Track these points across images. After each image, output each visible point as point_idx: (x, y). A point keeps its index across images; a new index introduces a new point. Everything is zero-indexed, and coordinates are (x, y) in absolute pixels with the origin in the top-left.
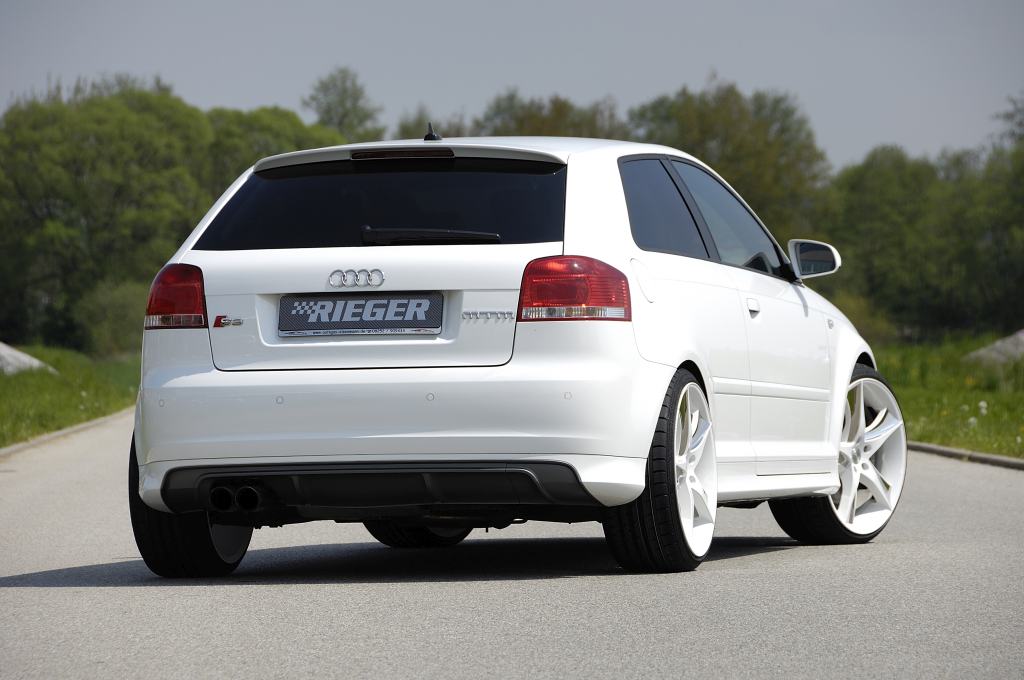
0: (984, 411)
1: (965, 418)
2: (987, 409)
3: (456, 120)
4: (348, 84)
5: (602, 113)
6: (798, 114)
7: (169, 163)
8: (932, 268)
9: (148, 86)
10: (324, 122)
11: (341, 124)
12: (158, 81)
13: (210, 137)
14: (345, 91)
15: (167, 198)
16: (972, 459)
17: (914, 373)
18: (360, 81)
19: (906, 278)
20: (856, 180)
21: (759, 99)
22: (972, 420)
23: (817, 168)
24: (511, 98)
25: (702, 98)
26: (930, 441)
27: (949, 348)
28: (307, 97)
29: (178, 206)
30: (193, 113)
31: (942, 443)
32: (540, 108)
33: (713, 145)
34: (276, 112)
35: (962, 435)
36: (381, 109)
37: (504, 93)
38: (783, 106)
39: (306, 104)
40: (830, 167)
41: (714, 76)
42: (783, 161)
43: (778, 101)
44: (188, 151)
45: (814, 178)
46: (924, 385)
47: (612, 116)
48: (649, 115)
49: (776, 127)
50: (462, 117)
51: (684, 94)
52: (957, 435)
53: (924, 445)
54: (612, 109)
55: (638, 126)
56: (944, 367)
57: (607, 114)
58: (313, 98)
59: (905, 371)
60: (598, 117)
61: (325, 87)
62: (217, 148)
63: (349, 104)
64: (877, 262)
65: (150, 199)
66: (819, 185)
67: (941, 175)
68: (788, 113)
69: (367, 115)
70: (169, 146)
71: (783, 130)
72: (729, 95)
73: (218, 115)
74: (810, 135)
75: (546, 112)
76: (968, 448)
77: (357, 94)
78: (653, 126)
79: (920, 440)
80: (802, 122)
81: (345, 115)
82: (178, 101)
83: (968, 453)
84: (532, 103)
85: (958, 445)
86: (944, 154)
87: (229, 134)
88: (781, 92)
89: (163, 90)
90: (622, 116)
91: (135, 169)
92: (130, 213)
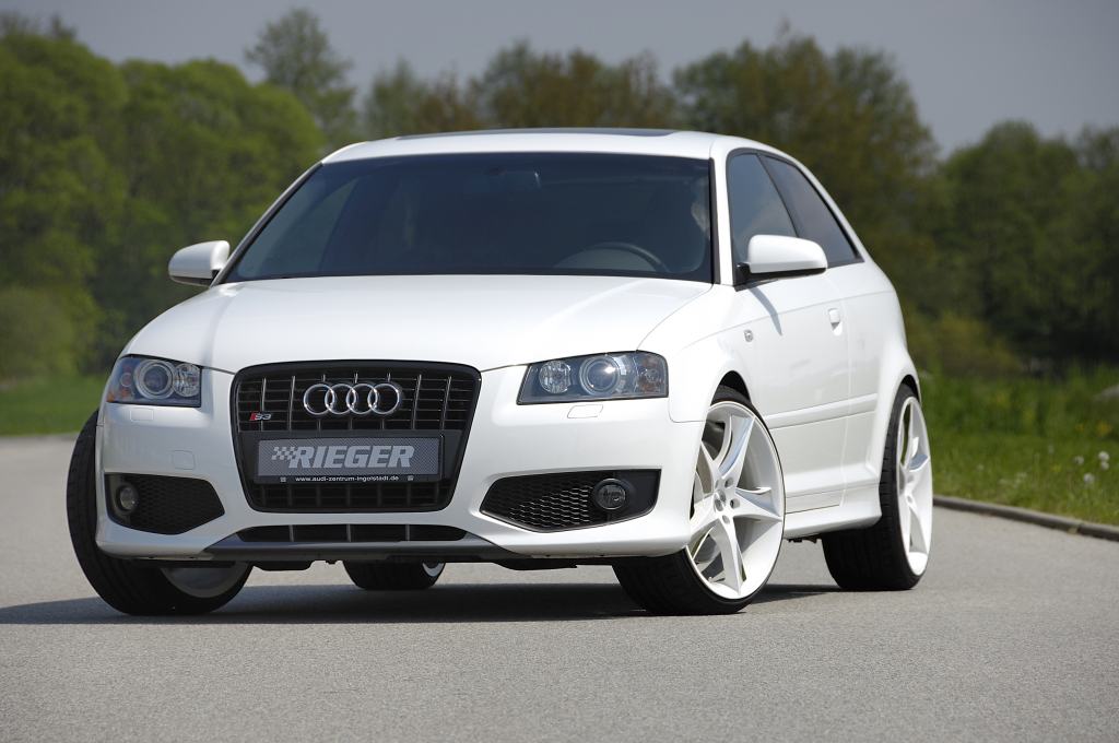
0: (1105, 465)
1: (1078, 475)
2: (1109, 462)
3: (446, 81)
4: (307, 30)
5: (637, 73)
6: (896, 79)
7: (69, 133)
8: (1069, 283)
9: (44, 29)
10: (275, 80)
11: (297, 85)
12: (56, 23)
13: (123, 96)
14: (302, 40)
15: (67, 178)
16: (1083, 531)
17: (1029, 415)
18: (322, 27)
19: (1035, 295)
20: (972, 166)
21: (844, 58)
22: (1088, 477)
23: (920, 149)
24: (521, 52)
25: (770, 57)
26: (1027, 506)
27: (1078, 383)
28: (251, 48)
29: (81, 189)
30: (101, 66)
31: (1045, 510)
32: (557, 66)
33: (783, 119)
34: (212, 67)
35: (1072, 497)
36: (349, 65)
37: (510, 46)
38: (877, 68)
39: (250, 57)
40: (936, 149)
41: (786, 27)
42: (876, 139)
43: (870, 62)
44: (94, 115)
45: (916, 162)
46: (1042, 433)
47: (651, 79)
48: (701, 78)
49: (867, 95)
50: (453, 79)
51: (746, 51)
52: (1066, 498)
53: (1020, 510)
54: (652, 67)
55: (686, 92)
56: (1069, 408)
57: (643, 75)
58: (260, 49)
59: (1016, 413)
60: (633, 80)
61: (275, 35)
62: (131, 110)
63: (307, 58)
64: (998, 274)
65: (43, 178)
66: (922, 172)
67: (1083, 161)
68: (883, 77)
69: (332, 72)
70: (70, 109)
71: (877, 100)
72: (804, 52)
73: (134, 69)
74: (911, 107)
75: (565, 71)
76: (1077, 517)
77: (319, 44)
78: (705, 93)
79: (1015, 503)
80: (901, 90)
81: (302, 72)
82: (83, 51)
83: (1078, 522)
84: (546, 60)
85: (1064, 511)
86: (1086, 133)
87: (149, 95)
88: (873, 49)
89: (64, 35)
90: (665, 78)
91: (25, 139)
92: (18, 197)
